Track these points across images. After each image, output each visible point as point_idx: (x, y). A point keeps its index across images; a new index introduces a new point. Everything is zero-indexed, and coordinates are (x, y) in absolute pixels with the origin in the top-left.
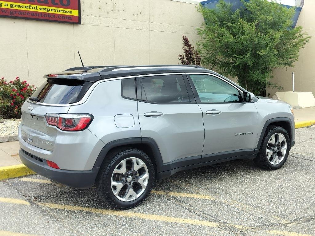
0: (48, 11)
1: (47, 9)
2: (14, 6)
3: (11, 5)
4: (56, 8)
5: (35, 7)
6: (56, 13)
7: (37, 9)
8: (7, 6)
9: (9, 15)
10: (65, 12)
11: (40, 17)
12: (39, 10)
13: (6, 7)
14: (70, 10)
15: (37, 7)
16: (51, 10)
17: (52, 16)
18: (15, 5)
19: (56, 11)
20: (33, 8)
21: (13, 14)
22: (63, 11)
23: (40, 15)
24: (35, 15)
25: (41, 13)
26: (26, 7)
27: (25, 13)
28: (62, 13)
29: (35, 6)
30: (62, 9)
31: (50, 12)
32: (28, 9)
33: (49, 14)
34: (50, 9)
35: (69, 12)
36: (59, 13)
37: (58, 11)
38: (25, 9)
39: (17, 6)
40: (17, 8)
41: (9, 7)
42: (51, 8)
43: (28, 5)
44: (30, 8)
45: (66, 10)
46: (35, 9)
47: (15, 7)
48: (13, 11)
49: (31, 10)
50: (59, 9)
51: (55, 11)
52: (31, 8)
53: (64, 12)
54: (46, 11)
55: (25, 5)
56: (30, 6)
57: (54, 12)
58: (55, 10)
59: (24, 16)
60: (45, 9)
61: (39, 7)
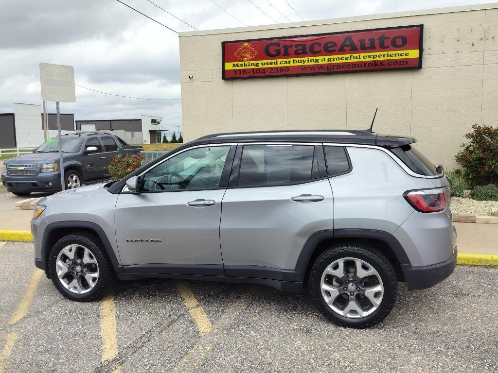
0: (374, 58)
1: (373, 56)
2: (332, 60)
3: (328, 59)
4: (385, 53)
5: (357, 57)
6: (386, 58)
7: (359, 58)
8: (325, 61)
9: (326, 71)
10: (399, 56)
11: (363, 68)
12: (362, 60)
13: (324, 63)
14: (405, 52)
15: (359, 55)
16: (379, 56)
17: (379, 64)
18: (334, 59)
19: (386, 56)
20: (355, 58)
21: (331, 69)
22: (395, 54)
23: (363, 65)
24: (357, 66)
25: (365, 63)
26: (346, 59)
27: (345, 65)
28: (394, 58)
29: (357, 55)
30: (394, 52)
31: (377, 59)
32: (349, 61)
33: (375, 61)
34: (376, 55)
35: (404, 55)
36: (390, 58)
37: (388, 56)
38: (345, 61)
39: (335, 59)
40: (335, 62)
41: (326, 62)
42: (378, 54)
43: (348, 56)
44: (350, 59)
45: (400, 52)
46: (357, 58)
47: (334, 60)
48: (330, 66)
49: (353, 60)
50: (390, 53)
51: (384, 57)
52: (352, 58)
53: (397, 55)
54: (371, 59)
55: (345, 56)
56: (351, 57)
57: (382, 58)
58: (384, 55)
59: (343, 70)
60: (370, 57)
61: (362, 55)
